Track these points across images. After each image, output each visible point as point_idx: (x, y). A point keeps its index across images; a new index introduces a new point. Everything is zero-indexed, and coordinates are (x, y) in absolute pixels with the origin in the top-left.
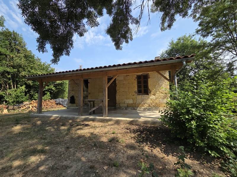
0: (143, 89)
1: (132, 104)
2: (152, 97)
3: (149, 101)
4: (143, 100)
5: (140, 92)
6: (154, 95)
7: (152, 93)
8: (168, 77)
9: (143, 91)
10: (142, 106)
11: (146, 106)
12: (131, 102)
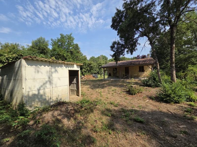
0: (141, 70)
1: (137, 76)
2: (146, 73)
3: (144, 75)
4: (141, 74)
5: (140, 71)
6: (146, 72)
7: (145, 71)
8: (151, 68)
9: (141, 71)
10: (141, 76)
11: (143, 76)
12: (136, 75)
